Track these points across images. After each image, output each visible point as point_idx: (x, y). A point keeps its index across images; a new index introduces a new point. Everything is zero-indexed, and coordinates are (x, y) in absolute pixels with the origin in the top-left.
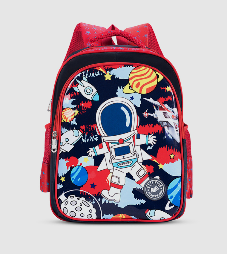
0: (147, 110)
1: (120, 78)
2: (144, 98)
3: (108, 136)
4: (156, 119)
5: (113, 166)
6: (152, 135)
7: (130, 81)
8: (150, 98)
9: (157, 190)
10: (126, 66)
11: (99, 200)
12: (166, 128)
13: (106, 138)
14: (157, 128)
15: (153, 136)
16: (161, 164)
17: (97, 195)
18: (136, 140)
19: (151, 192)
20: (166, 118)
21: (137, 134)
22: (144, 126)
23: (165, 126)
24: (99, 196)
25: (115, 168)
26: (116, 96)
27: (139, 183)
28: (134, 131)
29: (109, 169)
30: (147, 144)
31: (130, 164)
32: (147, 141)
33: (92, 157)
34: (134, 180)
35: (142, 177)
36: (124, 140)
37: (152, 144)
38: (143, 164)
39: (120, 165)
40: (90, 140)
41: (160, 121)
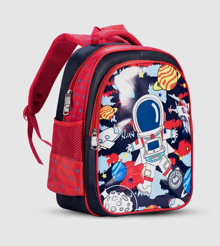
0: (171, 105)
1: (151, 76)
2: (169, 95)
3: (142, 132)
4: (177, 114)
5: (146, 161)
6: (175, 129)
7: (158, 79)
8: (173, 94)
9: (177, 180)
10: (155, 64)
11: (136, 193)
12: (184, 122)
13: (141, 134)
14: (178, 123)
15: (176, 130)
16: (181, 156)
17: (134, 189)
18: (164, 134)
19: (173, 183)
20: (184, 113)
21: (164, 129)
22: (169, 121)
23: (184, 120)
24: (136, 190)
25: (147, 162)
26: (148, 93)
27: (165, 174)
28: (162, 127)
29: (143, 163)
30: (172, 138)
31: (159, 157)
32: (171, 135)
33: (130, 153)
34: (162, 172)
35: (167, 169)
36: (155, 135)
37: (175, 138)
38: (168, 158)
39: (152, 159)
40: (129, 137)
41: (180, 116)
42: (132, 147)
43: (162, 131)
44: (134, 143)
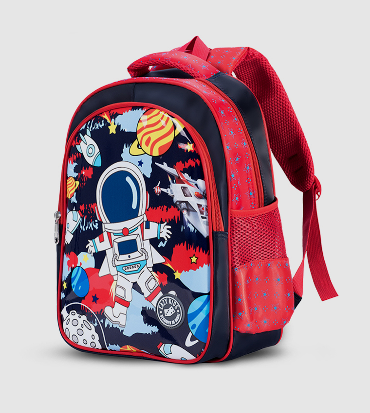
0: (160, 182)
1: (126, 131)
2: (156, 163)
3: (111, 223)
4: (172, 198)
5: (117, 271)
6: (166, 223)
7: (138, 136)
8: (164, 163)
9: (173, 313)
10: (134, 108)
11: (102, 321)
12: (185, 212)
13: (108, 226)
14: (172, 213)
15: (166, 225)
16: (177, 271)
17: (99, 313)
18: (145, 230)
19: (164, 316)
20: (185, 196)
21: (146, 221)
22: (155, 208)
23: (184, 209)
24: (102, 316)
25: (119, 274)
26: (121, 160)
27: (150, 299)
28: (142, 217)
29: (112, 275)
30: (159, 238)
31: (137, 268)
32: (159, 233)
33: (92, 254)
34: (143, 294)
35: (152, 291)
36: (129, 230)
37: (166, 239)
38: (153, 271)
39: (126, 269)
40: (89, 228)
41: (177, 201)
42: (95, 246)
43: (142, 225)
44: (97, 239)
